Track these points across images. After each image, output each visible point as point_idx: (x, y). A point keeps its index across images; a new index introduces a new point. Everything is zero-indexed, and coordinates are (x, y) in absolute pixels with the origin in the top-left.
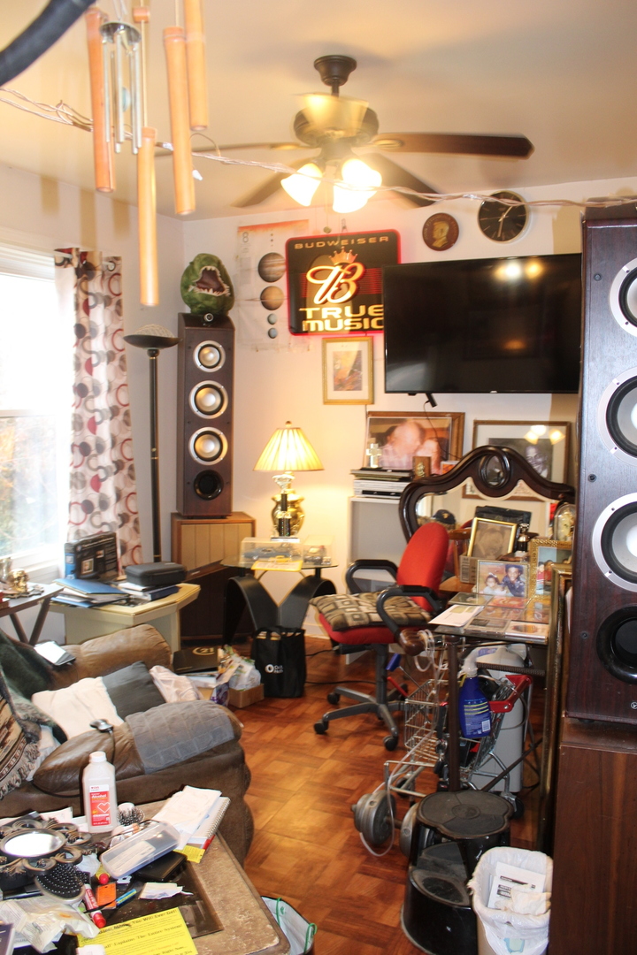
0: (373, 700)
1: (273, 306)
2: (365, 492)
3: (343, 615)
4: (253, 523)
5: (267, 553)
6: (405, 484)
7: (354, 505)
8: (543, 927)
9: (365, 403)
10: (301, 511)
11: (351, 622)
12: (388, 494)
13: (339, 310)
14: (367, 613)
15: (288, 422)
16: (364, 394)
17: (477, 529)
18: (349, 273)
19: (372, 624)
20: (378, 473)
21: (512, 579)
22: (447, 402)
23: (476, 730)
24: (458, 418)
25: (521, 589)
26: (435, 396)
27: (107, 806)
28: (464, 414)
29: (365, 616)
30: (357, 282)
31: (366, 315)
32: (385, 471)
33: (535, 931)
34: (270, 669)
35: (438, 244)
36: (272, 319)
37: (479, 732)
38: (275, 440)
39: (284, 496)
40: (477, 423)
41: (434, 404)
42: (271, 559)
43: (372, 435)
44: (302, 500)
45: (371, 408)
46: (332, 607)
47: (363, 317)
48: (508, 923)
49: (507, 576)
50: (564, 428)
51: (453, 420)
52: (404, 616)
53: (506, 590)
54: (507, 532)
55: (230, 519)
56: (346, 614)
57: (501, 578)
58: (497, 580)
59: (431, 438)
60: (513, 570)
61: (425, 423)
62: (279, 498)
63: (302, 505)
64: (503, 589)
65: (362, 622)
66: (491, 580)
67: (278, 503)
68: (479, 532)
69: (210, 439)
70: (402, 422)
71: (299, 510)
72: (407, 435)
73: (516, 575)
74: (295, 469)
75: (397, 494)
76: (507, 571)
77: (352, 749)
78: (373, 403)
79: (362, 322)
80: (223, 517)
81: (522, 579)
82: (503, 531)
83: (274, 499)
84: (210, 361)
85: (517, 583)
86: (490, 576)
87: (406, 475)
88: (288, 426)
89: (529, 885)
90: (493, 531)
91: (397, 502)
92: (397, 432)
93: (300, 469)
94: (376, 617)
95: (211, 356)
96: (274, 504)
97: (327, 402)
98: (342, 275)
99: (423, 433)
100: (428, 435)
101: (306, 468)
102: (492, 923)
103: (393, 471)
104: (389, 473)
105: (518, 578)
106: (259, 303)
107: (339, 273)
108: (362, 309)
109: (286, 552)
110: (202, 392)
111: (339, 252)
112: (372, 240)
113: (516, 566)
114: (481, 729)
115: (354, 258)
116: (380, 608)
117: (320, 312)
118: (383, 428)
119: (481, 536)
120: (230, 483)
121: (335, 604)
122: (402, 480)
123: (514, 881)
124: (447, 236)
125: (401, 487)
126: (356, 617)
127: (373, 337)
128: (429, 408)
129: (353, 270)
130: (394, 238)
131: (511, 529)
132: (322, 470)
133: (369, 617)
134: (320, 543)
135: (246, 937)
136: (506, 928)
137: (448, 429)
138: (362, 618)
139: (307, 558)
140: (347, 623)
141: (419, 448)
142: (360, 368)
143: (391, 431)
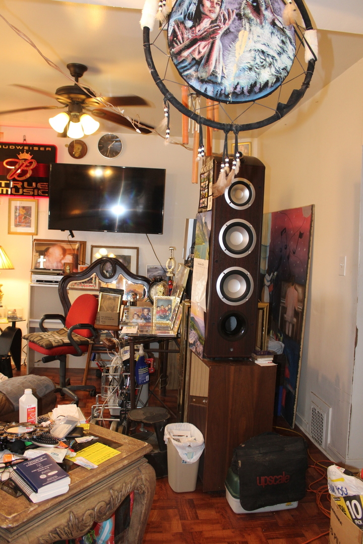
0: (59, 387)
2: (38, 281)
3: (49, 341)
6: (62, 277)
7: (32, 288)
9: (32, 234)
10: (1, 292)
11: (54, 344)
12: (51, 282)
13: (21, 184)
14: (61, 339)
16: (32, 230)
17: (102, 298)
18: (28, 164)
19: (65, 344)
20: (45, 271)
21: (145, 314)
22: (79, 236)
23: (143, 381)
24: (83, 244)
25: (149, 319)
26: (74, 232)
27: (35, 414)
28: (86, 242)
29: (60, 341)
30: (32, 170)
31: (36, 188)
32: (50, 270)
33: (198, 447)
35: (77, 155)
37: (145, 381)
40: (93, 247)
41: (73, 236)
43: (37, 252)
45: (35, 237)
46: (39, 338)
47: (34, 189)
48: (189, 446)
49: (143, 313)
50: (136, 250)
51: (80, 245)
52: (78, 340)
53: (143, 319)
54: (116, 299)
56: (51, 340)
57: (140, 314)
58: (138, 315)
59: (69, 254)
60: (146, 310)
61: (67, 246)
64: (141, 319)
65: (59, 344)
66: (136, 315)
68: (103, 300)
70: (53, 245)
72: (56, 252)
73: (147, 313)
75: (56, 282)
76: (143, 311)
78: (37, 235)
79: (34, 191)
81: (150, 314)
82: (114, 299)
85: (148, 317)
87: (61, 272)
90: (110, 299)
91: (58, 286)
92: (51, 250)
93: (4, 268)
94: (67, 340)
97: (9, 233)
98: (24, 166)
99: (65, 252)
100: (68, 252)
101: (7, 268)
102: (183, 448)
103: (53, 270)
105: (148, 314)
107: (23, 164)
108: (34, 184)
111: (23, 153)
112: (42, 149)
113: (147, 309)
115: (31, 157)
116: (70, 337)
117: (9, 184)
118: (43, 248)
119: (104, 301)
121: (41, 336)
122: (58, 274)
123: (179, 436)
124: (81, 152)
125: (59, 278)
126: (56, 341)
127: (38, 200)
128: (70, 238)
129: (31, 163)
130: (54, 149)
132: (13, 269)
133: (63, 341)
134: (13, 308)
135: (134, 445)
136: (187, 449)
137: (78, 249)
138: (59, 342)
139: (9, 316)
140: (52, 345)
141: (63, 259)
142: (30, 215)
143: (47, 250)
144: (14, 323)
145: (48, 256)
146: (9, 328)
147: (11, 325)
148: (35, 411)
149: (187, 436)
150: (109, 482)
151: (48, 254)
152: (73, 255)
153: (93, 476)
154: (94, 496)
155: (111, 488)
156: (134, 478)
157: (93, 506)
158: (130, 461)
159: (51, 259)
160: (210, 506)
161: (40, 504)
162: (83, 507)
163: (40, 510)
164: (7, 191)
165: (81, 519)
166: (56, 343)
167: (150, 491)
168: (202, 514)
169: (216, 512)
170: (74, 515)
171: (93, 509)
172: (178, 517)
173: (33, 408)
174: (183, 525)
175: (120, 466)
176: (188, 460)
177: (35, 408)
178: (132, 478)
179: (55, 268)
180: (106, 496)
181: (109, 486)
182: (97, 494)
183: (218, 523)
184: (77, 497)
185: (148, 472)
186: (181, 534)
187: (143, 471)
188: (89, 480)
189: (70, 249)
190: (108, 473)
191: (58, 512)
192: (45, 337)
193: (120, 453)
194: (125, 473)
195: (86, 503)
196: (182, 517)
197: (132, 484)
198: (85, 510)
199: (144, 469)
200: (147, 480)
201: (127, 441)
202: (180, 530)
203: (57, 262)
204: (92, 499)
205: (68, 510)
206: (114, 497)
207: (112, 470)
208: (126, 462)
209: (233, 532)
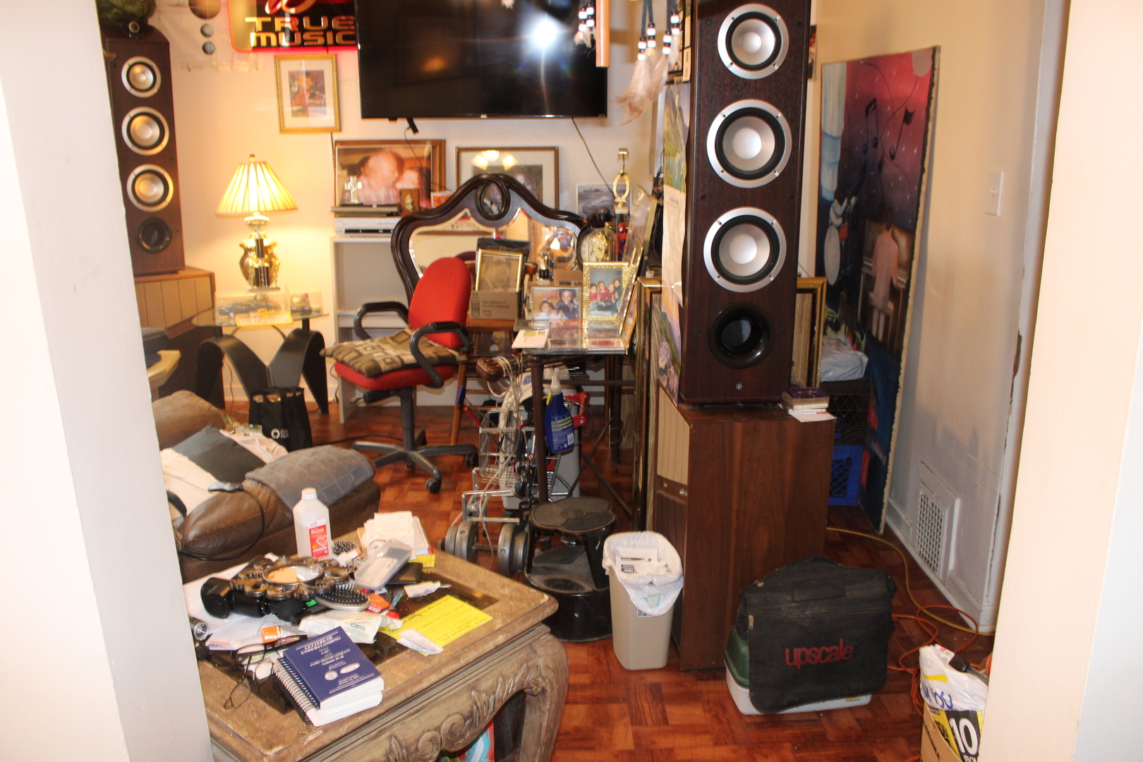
0: (402, 450)
1: (208, 14)
2: (348, 231)
3: (373, 361)
4: (211, 276)
5: (246, 308)
6: (397, 220)
7: (338, 247)
8: (676, 581)
9: (331, 131)
10: (275, 257)
11: (384, 367)
12: (376, 231)
13: (296, 22)
14: (398, 356)
15: (253, 156)
16: (328, 118)
17: (482, 262)
19: (405, 367)
20: (361, 210)
21: (566, 302)
22: (429, 128)
23: (562, 445)
24: (439, 145)
25: (575, 310)
26: (417, 122)
27: (326, 538)
28: (445, 141)
29: (397, 359)
32: (371, 206)
33: (669, 586)
34: (276, 434)
36: (207, 31)
37: (566, 446)
38: (239, 177)
39: (260, 242)
40: (460, 150)
41: (415, 130)
42: (252, 314)
43: (343, 167)
44: (275, 244)
45: (337, 137)
46: (354, 354)
47: (325, 31)
48: (651, 583)
49: (561, 300)
50: (552, 154)
51: (434, 148)
52: (434, 355)
53: (561, 313)
54: (513, 263)
55: (182, 273)
56: (377, 359)
57: (555, 303)
58: (551, 305)
59: (411, 168)
60: (567, 294)
61: (404, 152)
62: (251, 244)
63: (276, 251)
64: (558, 313)
65: (395, 366)
66: (545, 305)
67: (247, 251)
68: (484, 265)
69: (152, 180)
70: (377, 151)
71: (272, 256)
72: (382, 165)
73: (569, 299)
74: (269, 208)
75: (386, 231)
76: (561, 295)
77: (396, 498)
79: (325, 37)
80: (175, 272)
81: (575, 302)
82: (509, 262)
83: (242, 246)
84: (144, 83)
85: (571, 307)
86: (545, 302)
87: (395, 210)
88: (252, 159)
89: (647, 559)
90: (499, 262)
91: (389, 240)
92: (372, 162)
93: (276, 208)
94: (409, 358)
95: (143, 78)
96: (242, 252)
97: (283, 130)
99: (401, 164)
100: (407, 165)
101: (282, 207)
102: (637, 587)
103: (378, 206)
104: (375, 208)
105: (572, 302)
106: (189, 9)
108: (324, 21)
109: (267, 306)
110: (138, 121)
114: (567, 442)
116: (415, 350)
117: (272, 23)
118: (356, 159)
119: (487, 269)
120: (179, 231)
121: (357, 351)
122: (390, 215)
123: (633, 559)
125: (392, 223)
126: (388, 361)
127: (336, 55)
128: (410, 135)
131: (518, 260)
132: (295, 209)
133: (401, 360)
134: (302, 291)
135: (521, 600)
136: (647, 588)
137: (429, 158)
138: (393, 362)
139: (294, 309)
140: (380, 368)
141: (398, 180)
142: (322, 90)
143: (364, 162)
144: (306, 323)
145: (367, 176)
146: (296, 332)
147: (299, 325)
148: (325, 533)
149: (650, 560)
150: (468, 678)
151: (367, 171)
152: (420, 170)
153: (434, 670)
154: (438, 704)
155: (473, 687)
156: (521, 665)
157: (437, 723)
158: (509, 636)
159: (373, 182)
160: (690, 698)
161: (326, 728)
162: (416, 726)
163: (326, 739)
164: (268, 39)
165: (413, 748)
166: (387, 364)
167: (556, 687)
168: (677, 713)
169: (705, 711)
170: (399, 742)
171: (438, 729)
172: (627, 720)
173: (320, 527)
174: (636, 736)
175: (489, 646)
176: (649, 611)
177: (324, 527)
178: (516, 666)
179: (383, 203)
180: (463, 704)
181: (469, 685)
182: (445, 700)
183: (706, 732)
184: (404, 709)
185: (550, 652)
186: (631, 753)
187: (540, 651)
188: (425, 677)
189: (411, 159)
190: (463, 662)
191: (366, 738)
192: (365, 353)
193: (489, 618)
194: (501, 658)
195: (423, 719)
196: (636, 720)
197: (517, 678)
198: (419, 732)
199: (542, 646)
200: (548, 667)
201: (507, 591)
202: (630, 745)
203: (387, 188)
204: (435, 711)
205: (387, 734)
206: (479, 704)
207: (472, 655)
208: (501, 639)
209: (734, 751)
